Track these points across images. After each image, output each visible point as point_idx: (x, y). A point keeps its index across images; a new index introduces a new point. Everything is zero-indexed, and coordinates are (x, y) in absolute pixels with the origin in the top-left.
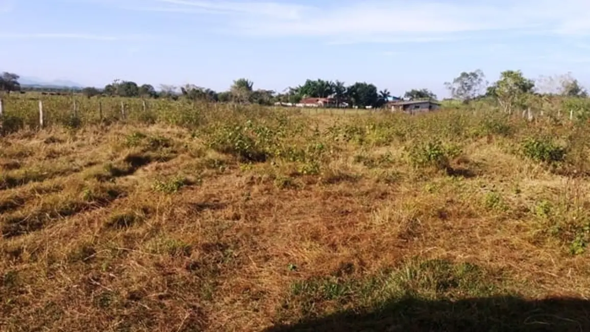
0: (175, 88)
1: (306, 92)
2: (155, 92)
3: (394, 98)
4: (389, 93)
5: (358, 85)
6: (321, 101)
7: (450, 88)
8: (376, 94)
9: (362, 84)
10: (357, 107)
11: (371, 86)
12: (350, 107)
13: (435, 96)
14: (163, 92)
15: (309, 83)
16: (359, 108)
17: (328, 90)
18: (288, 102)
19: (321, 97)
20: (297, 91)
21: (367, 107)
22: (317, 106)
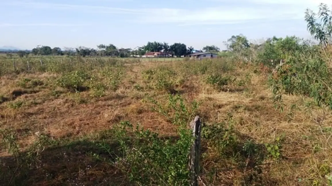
0: (73, 49)
1: (148, 49)
2: (62, 52)
3: (196, 51)
4: (193, 48)
5: (176, 44)
6: (156, 54)
7: (226, 44)
8: (186, 49)
9: (178, 44)
11: (183, 44)
12: (172, 57)
13: (219, 49)
14: (66, 51)
15: (150, 44)
16: (177, 57)
17: (159, 48)
18: (137, 55)
19: (156, 51)
20: (142, 48)
21: (182, 56)
22: (154, 56)
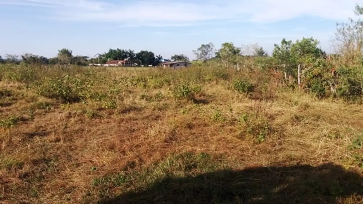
1: (110, 57)
3: (165, 60)
4: (161, 57)
5: (143, 52)
6: (120, 63)
7: (196, 54)
8: (154, 58)
9: (145, 52)
10: (143, 66)
11: (151, 53)
12: (139, 65)
13: (188, 58)
15: (111, 51)
16: (145, 66)
17: (124, 56)
18: (98, 63)
19: (120, 60)
20: (103, 56)
21: (149, 66)
22: (118, 65)
